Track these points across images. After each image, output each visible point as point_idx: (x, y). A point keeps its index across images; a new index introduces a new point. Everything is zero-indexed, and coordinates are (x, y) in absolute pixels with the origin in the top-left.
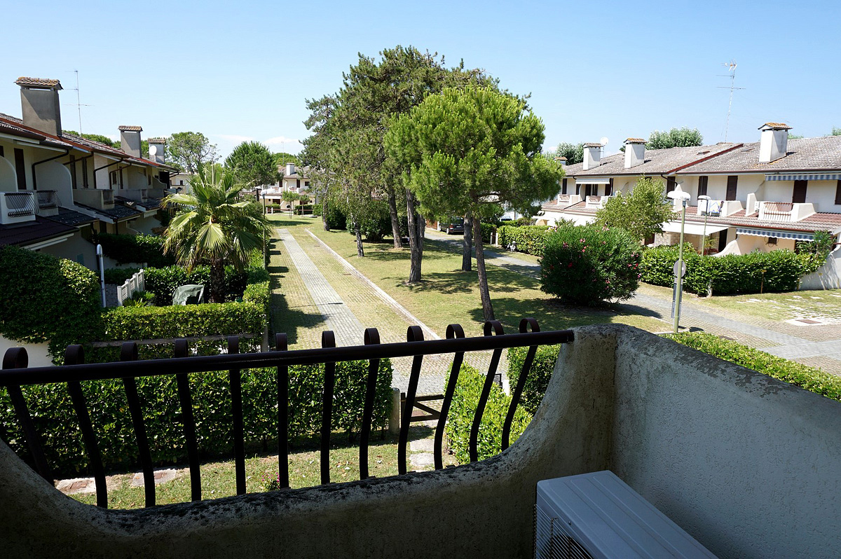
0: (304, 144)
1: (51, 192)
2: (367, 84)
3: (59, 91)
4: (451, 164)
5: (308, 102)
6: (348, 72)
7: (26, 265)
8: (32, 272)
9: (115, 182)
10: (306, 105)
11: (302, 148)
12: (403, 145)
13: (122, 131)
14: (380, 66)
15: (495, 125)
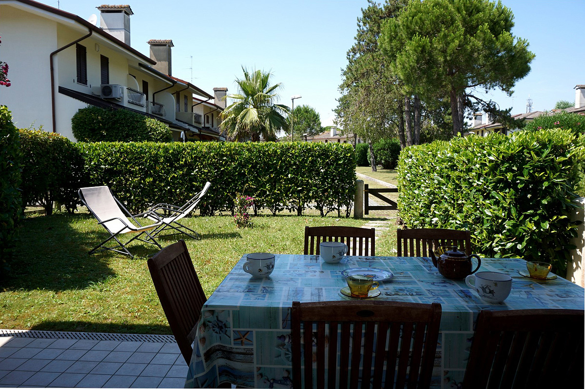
0: (339, 101)
1: (161, 106)
2: (373, 20)
3: (172, 48)
4: (426, 43)
5: (343, 70)
6: (361, 16)
7: (129, 119)
8: (132, 123)
9: (208, 122)
10: (341, 73)
11: (338, 104)
12: (391, 41)
13: (215, 91)
14: (384, 7)
15: (464, 12)
